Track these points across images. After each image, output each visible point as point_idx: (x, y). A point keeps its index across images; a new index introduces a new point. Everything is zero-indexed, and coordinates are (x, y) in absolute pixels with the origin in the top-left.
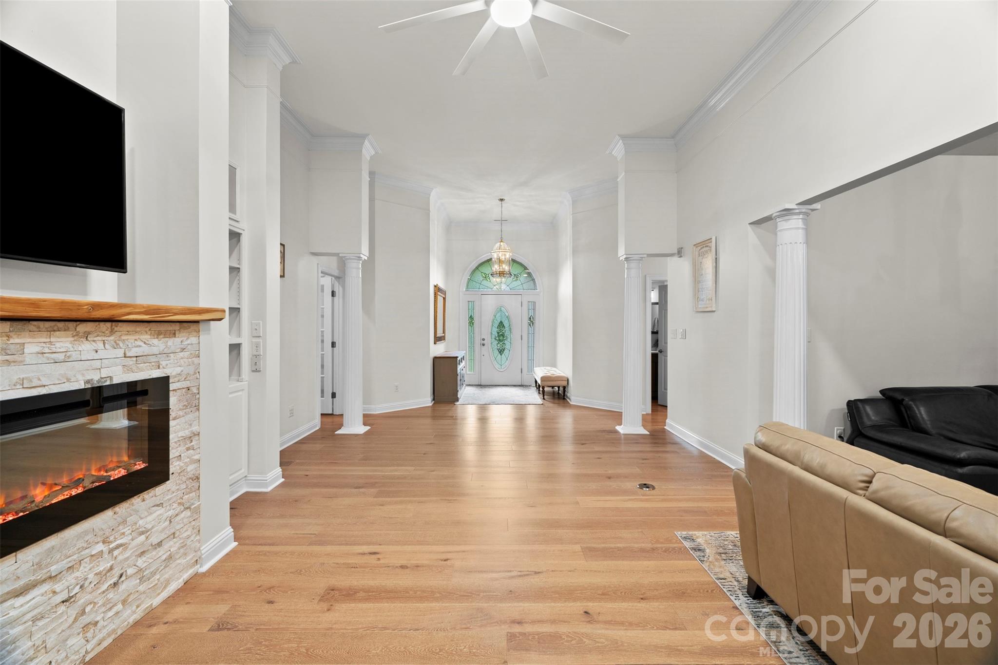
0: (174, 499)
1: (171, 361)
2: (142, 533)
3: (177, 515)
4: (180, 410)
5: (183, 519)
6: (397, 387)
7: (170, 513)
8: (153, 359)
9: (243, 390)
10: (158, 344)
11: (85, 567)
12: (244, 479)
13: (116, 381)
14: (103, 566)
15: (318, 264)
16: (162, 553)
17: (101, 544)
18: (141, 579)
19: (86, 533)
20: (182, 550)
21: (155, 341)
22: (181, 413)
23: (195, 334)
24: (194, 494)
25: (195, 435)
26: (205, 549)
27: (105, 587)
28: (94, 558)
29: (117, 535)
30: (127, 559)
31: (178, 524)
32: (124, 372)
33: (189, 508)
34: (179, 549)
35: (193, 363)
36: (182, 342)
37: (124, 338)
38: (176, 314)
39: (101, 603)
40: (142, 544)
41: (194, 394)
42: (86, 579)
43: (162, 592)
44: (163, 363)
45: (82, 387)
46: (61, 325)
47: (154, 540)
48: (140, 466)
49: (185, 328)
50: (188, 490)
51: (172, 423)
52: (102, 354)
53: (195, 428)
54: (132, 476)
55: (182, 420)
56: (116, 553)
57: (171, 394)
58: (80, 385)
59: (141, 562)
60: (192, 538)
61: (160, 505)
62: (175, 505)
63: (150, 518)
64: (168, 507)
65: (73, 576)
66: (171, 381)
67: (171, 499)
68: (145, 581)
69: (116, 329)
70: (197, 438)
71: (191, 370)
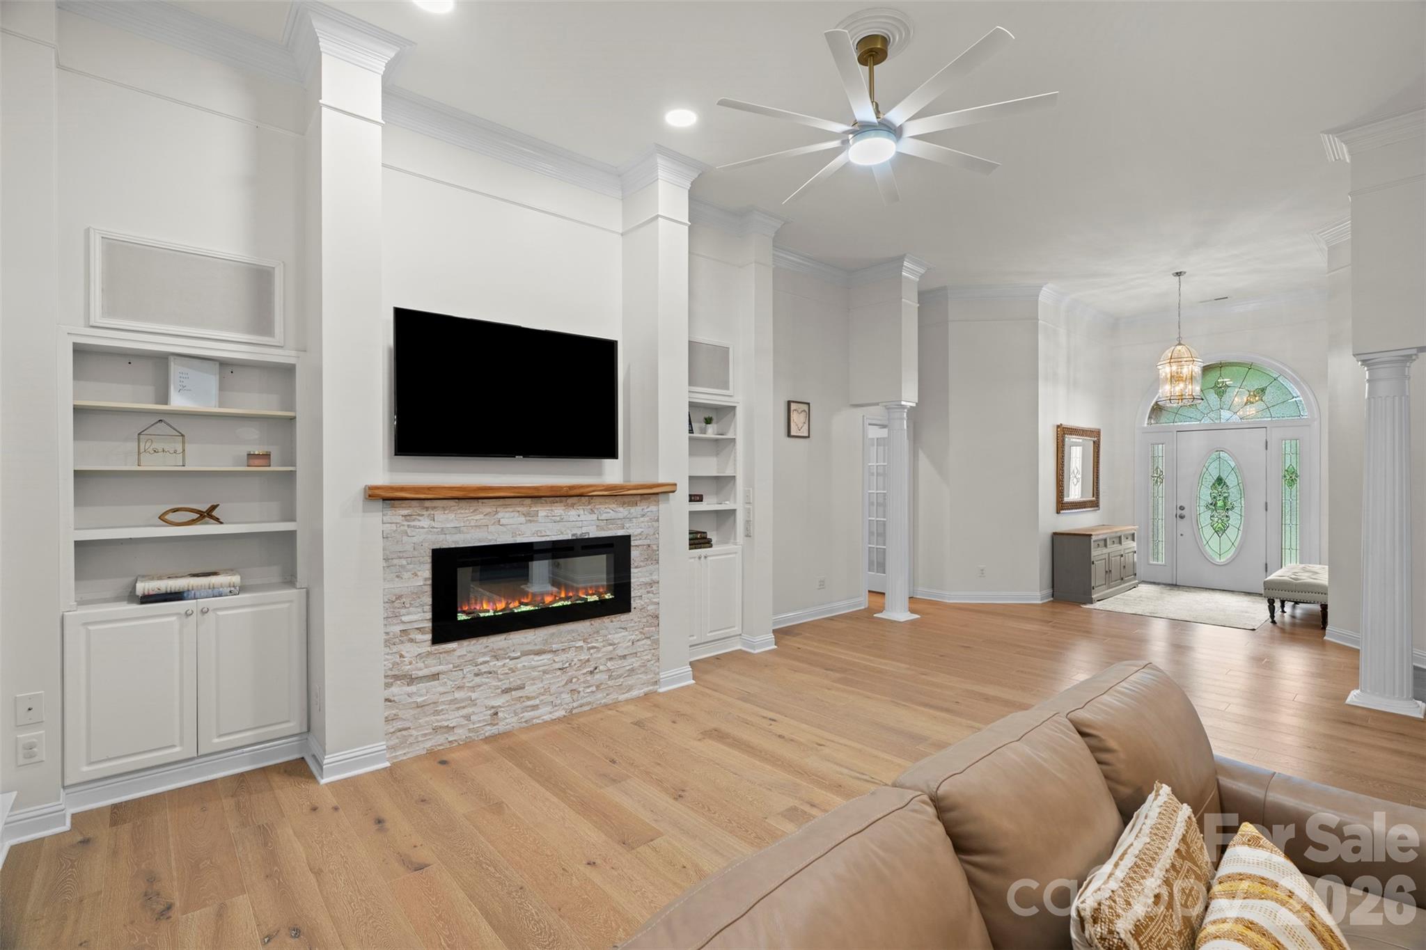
0: (636, 628)
1: (634, 524)
2: (611, 645)
3: (638, 640)
4: (642, 561)
5: (643, 645)
6: (982, 570)
7: (633, 637)
8: (619, 522)
9: (736, 553)
10: (623, 512)
11: (571, 654)
12: (738, 637)
13: (592, 536)
14: (584, 657)
15: (863, 416)
16: (627, 664)
17: (582, 642)
18: (610, 677)
19: (573, 631)
20: (643, 669)
21: (621, 509)
22: (642, 564)
23: (655, 503)
24: (654, 628)
25: (655, 583)
26: (663, 674)
27: (585, 671)
28: (578, 649)
29: (593, 640)
30: (600, 658)
31: (639, 647)
32: (597, 530)
33: (649, 638)
34: (640, 666)
35: (653, 526)
36: (643, 509)
37: (597, 507)
38: (629, 490)
39: (582, 680)
40: (611, 652)
41: (653, 551)
42: (573, 661)
43: (626, 692)
44: (627, 525)
45: (570, 538)
46: (558, 499)
47: (620, 652)
48: (608, 596)
49: (645, 499)
50: (648, 624)
51: (633, 570)
52: (582, 518)
53: (655, 577)
54: (602, 602)
55: (644, 569)
56: (592, 651)
57: (632, 548)
58: (569, 537)
59: (609, 664)
60: (652, 662)
61: (625, 629)
62: (637, 633)
63: (616, 636)
64: (631, 632)
65: (566, 655)
66: (632, 539)
67: (633, 627)
68: (612, 679)
69: (591, 501)
70: (656, 585)
71: (651, 531)
